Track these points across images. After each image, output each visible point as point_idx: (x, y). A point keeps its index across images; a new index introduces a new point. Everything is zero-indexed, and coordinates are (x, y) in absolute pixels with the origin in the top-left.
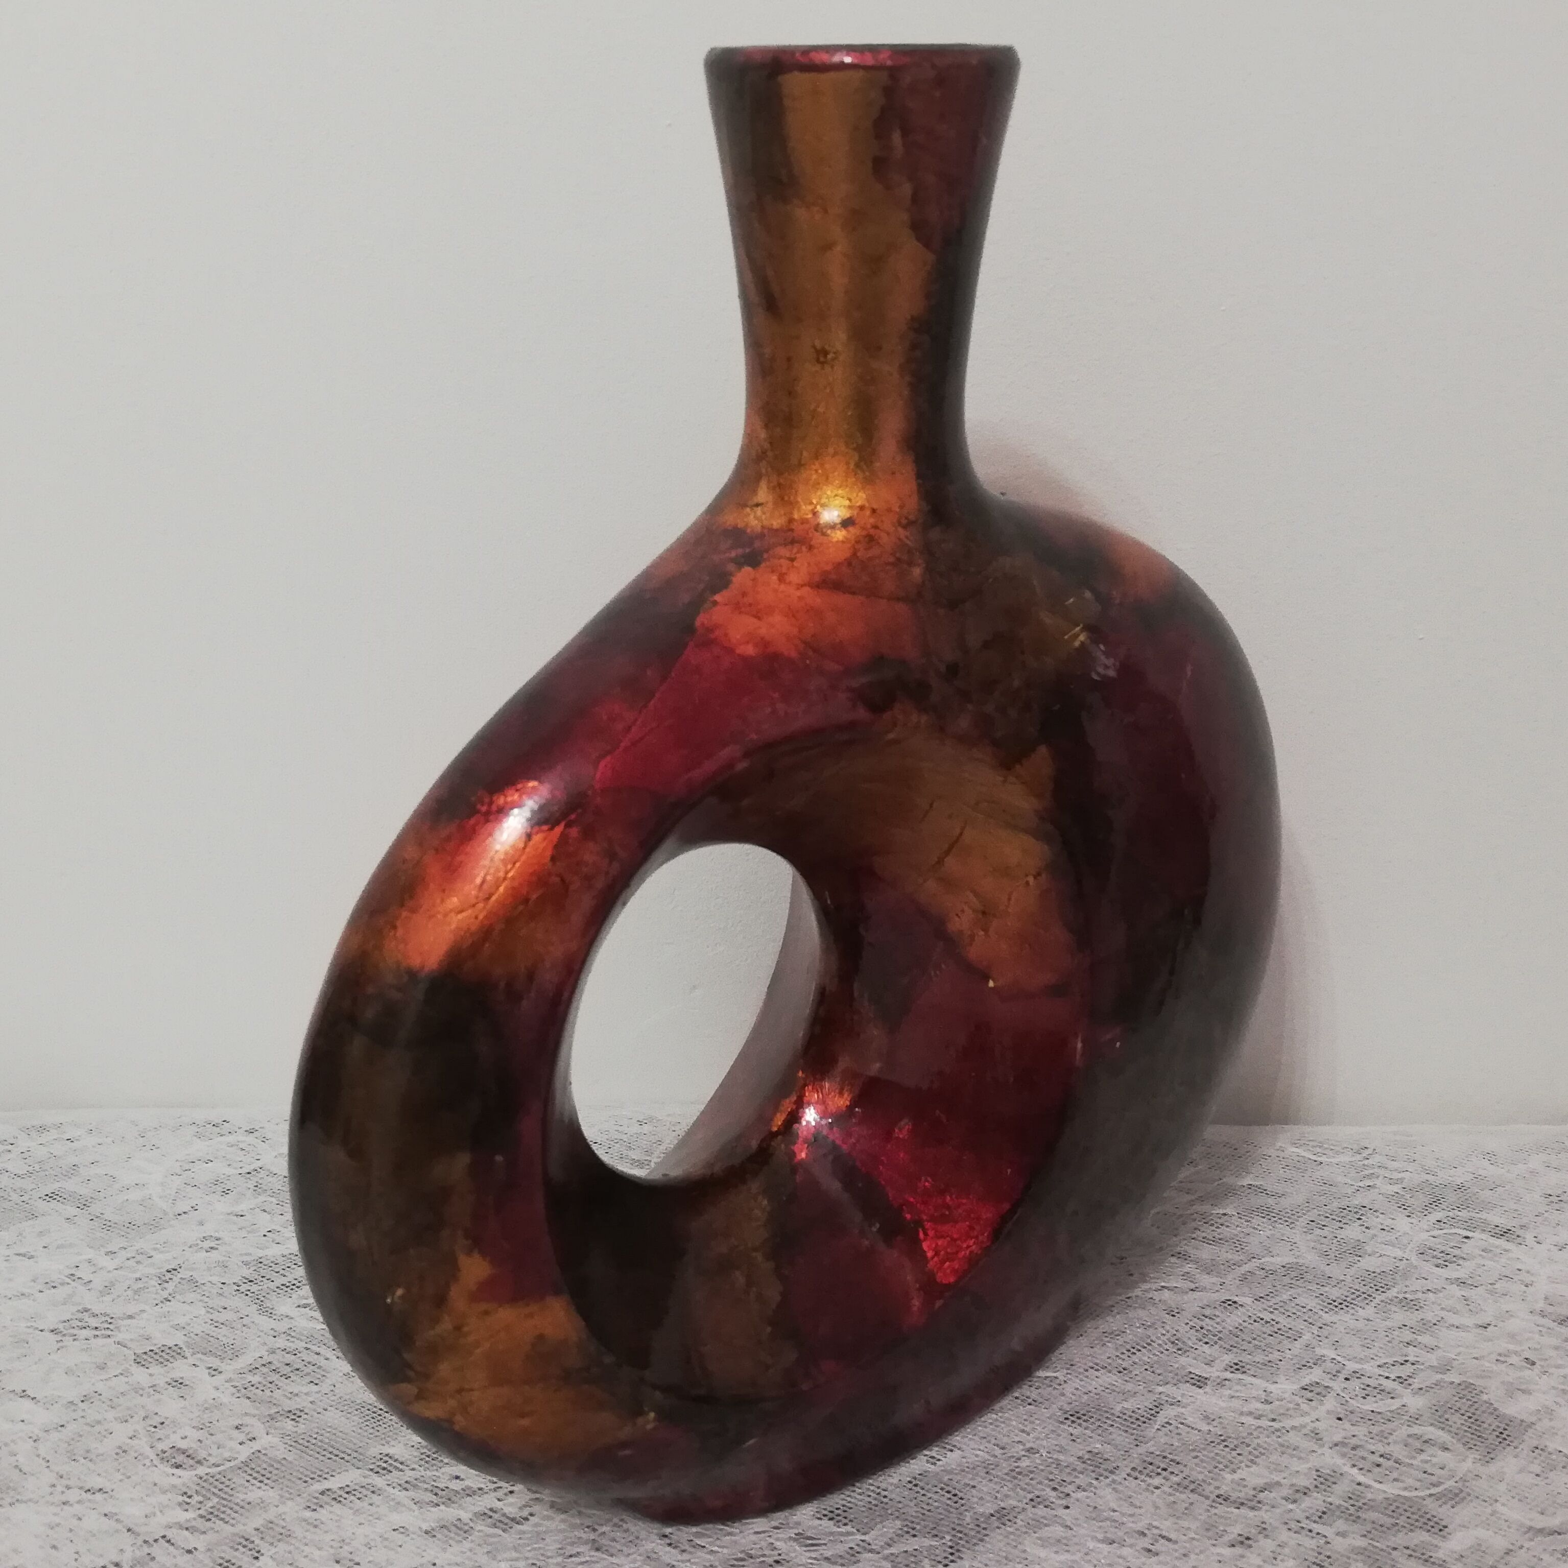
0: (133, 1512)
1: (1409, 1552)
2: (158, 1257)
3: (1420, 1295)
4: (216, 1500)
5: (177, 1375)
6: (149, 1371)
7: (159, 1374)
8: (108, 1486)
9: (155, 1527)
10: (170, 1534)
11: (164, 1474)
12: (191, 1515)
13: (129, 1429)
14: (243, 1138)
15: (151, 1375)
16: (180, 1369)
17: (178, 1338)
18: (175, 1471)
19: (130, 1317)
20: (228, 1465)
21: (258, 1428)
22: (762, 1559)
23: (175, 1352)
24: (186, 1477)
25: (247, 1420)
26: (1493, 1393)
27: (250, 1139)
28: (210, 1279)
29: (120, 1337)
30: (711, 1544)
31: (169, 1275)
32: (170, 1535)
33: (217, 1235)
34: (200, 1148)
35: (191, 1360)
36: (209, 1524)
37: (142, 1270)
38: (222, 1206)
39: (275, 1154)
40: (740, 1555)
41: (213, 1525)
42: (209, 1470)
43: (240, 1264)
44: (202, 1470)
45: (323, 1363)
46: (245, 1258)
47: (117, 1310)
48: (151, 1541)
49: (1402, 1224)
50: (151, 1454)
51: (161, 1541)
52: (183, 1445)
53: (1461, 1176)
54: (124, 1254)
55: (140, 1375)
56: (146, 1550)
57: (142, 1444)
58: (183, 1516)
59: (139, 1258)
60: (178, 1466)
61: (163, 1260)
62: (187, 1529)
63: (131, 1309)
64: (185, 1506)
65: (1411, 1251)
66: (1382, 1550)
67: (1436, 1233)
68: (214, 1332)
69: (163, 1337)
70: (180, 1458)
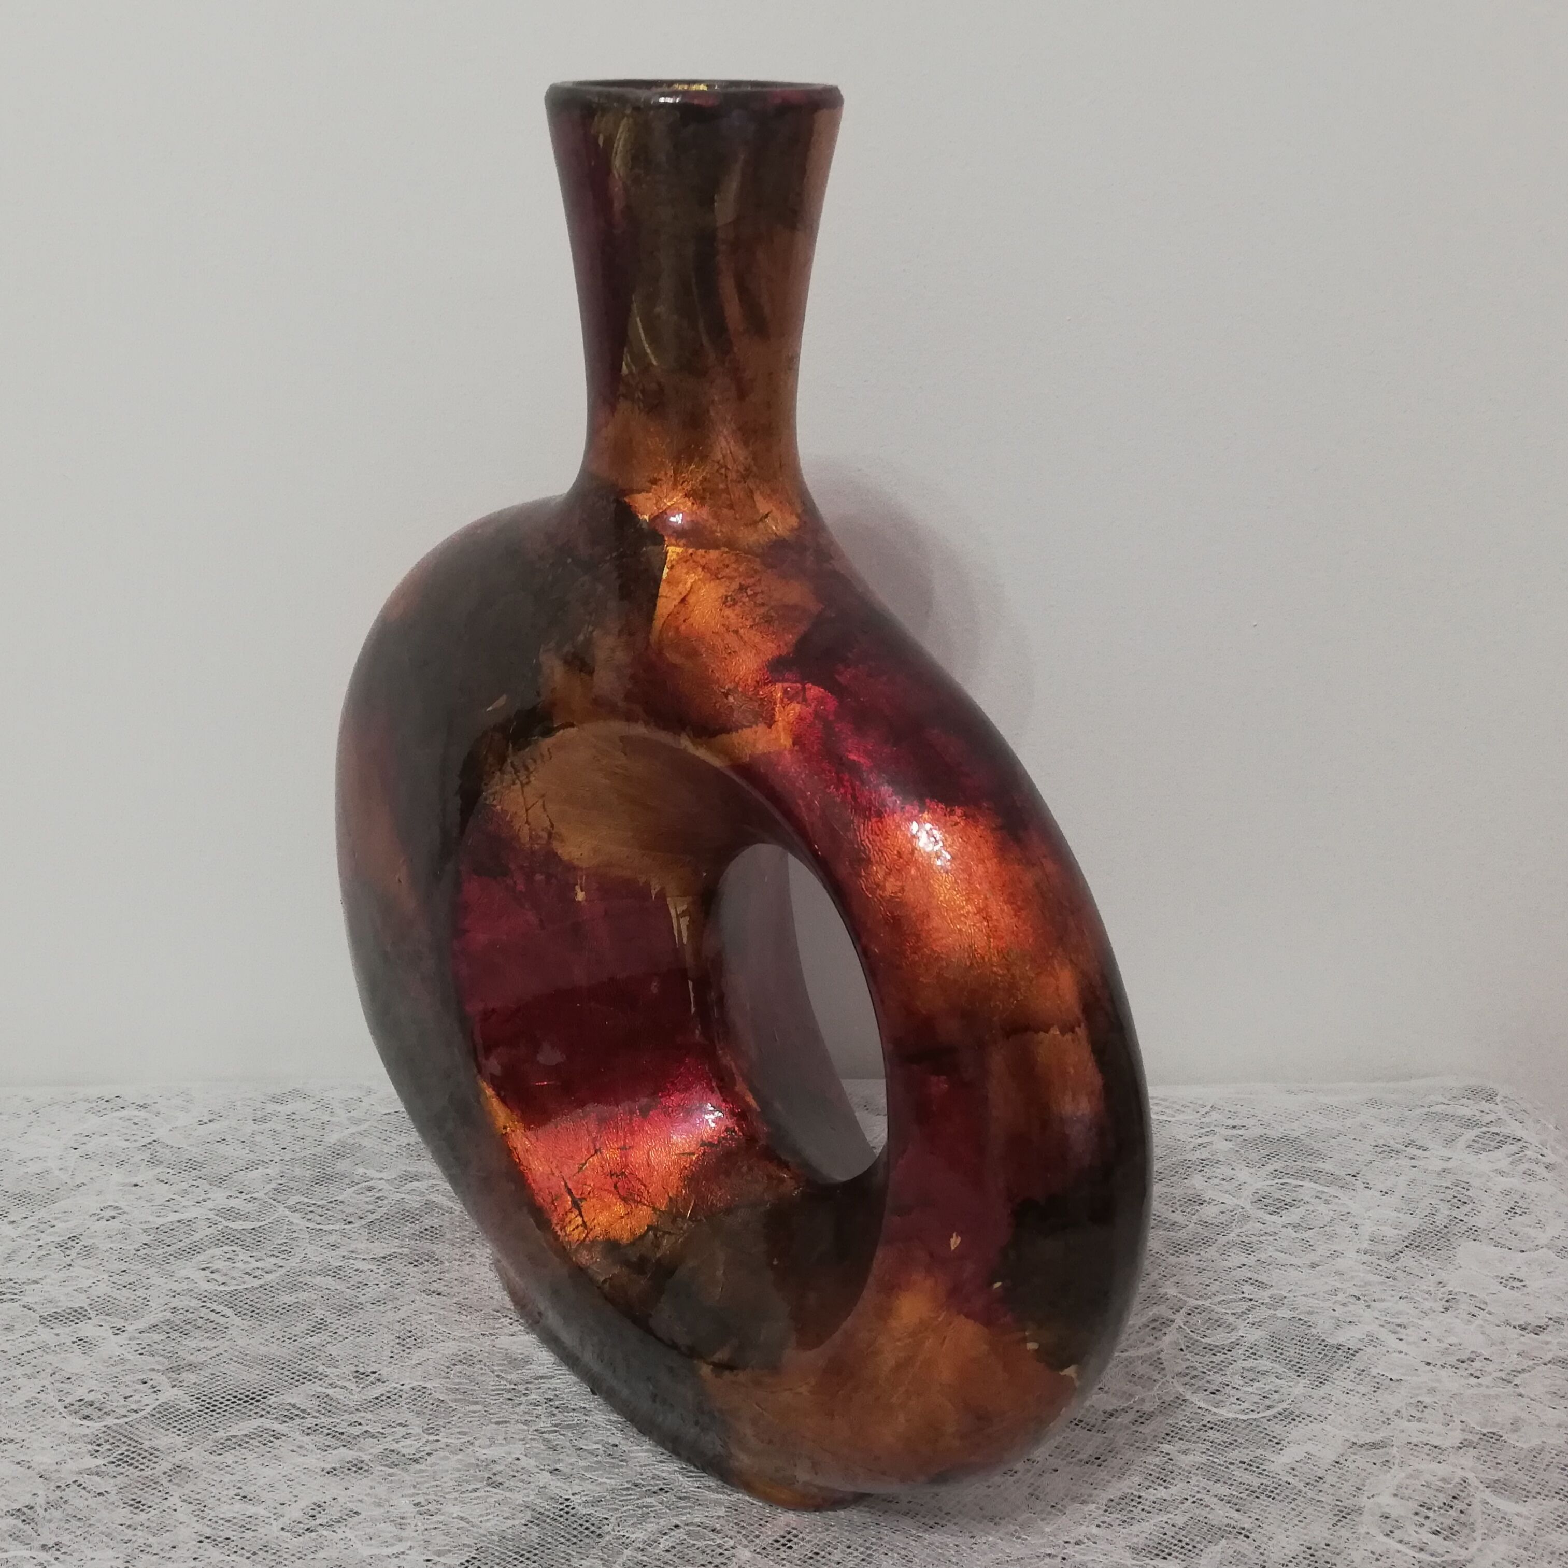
0: (44, 1459)
1: (1244, 1466)
2: (60, 1226)
3: (1254, 1239)
4: (125, 1448)
5: (81, 1334)
6: (55, 1331)
7: (66, 1332)
8: (19, 1436)
9: (67, 1473)
10: (84, 1479)
11: (70, 1424)
12: (100, 1461)
13: (37, 1384)
14: (136, 1113)
15: (57, 1335)
16: (87, 1329)
17: (80, 1301)
18: (85, 1422)
19: (36, 1282)
20: (135, 1416)
21: (162, 1381)
22: (648, 1488)
23: (77, 1315)
24: (95, 1427)
25: (153, 1375)
26: (1322, 1326)
27: (143, 1114)
28: (112, 1245)
29: (25, 1300)
30: (601, 1476)
31: (71, 1243)
32: (81, 1481)
33: (116, 1204)
34: (93, 1123)
35: (95, 1320)
36: (119, 1469)
37: (45, 1239)
38: (118, 1176)
39: (170, 1127)
40: (627, 1485)
41: (123, 1470)
42: (117, 1421)
43: (141, 1231)
44: (110, 1421)
45: (222, 1320)
46: (145, 1226)
47: (22, 1275)
48: (63, 1486)
49: (1243, 1174)
50: (60, 1406)
51: (74, 1486)
52: (89, 1397)
53: (1297, 1129)
54: (28, 1223)
55: (45, 1335)
56: (58, 1493)
57: (50, 1398)
58: (92, 1463)
59: (42, 1227)
60: (86, 1417)
61: (63, 1229)
62: (97, 1474)
63: (36, 1274)
64: (95, 1454)
65: (1245, 1199)
66: (1219, 1465)
67: (1270, 1182)
68: (116, 1294)
69: (66, 1300)
70: (88, 1411)
